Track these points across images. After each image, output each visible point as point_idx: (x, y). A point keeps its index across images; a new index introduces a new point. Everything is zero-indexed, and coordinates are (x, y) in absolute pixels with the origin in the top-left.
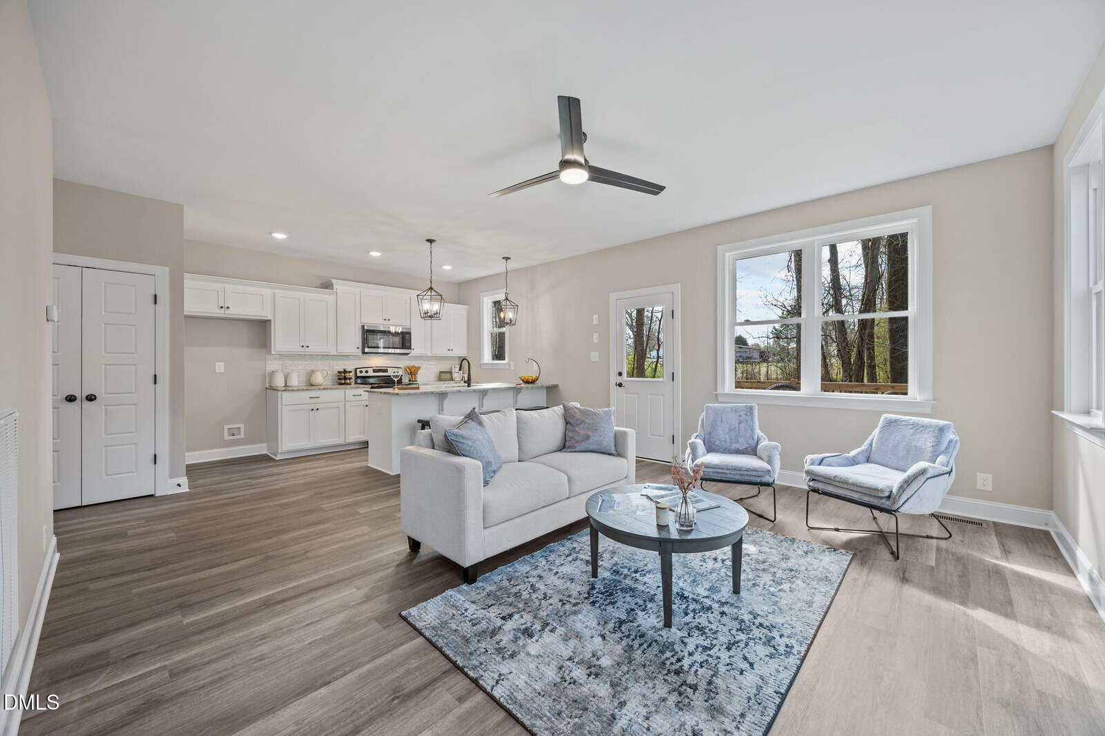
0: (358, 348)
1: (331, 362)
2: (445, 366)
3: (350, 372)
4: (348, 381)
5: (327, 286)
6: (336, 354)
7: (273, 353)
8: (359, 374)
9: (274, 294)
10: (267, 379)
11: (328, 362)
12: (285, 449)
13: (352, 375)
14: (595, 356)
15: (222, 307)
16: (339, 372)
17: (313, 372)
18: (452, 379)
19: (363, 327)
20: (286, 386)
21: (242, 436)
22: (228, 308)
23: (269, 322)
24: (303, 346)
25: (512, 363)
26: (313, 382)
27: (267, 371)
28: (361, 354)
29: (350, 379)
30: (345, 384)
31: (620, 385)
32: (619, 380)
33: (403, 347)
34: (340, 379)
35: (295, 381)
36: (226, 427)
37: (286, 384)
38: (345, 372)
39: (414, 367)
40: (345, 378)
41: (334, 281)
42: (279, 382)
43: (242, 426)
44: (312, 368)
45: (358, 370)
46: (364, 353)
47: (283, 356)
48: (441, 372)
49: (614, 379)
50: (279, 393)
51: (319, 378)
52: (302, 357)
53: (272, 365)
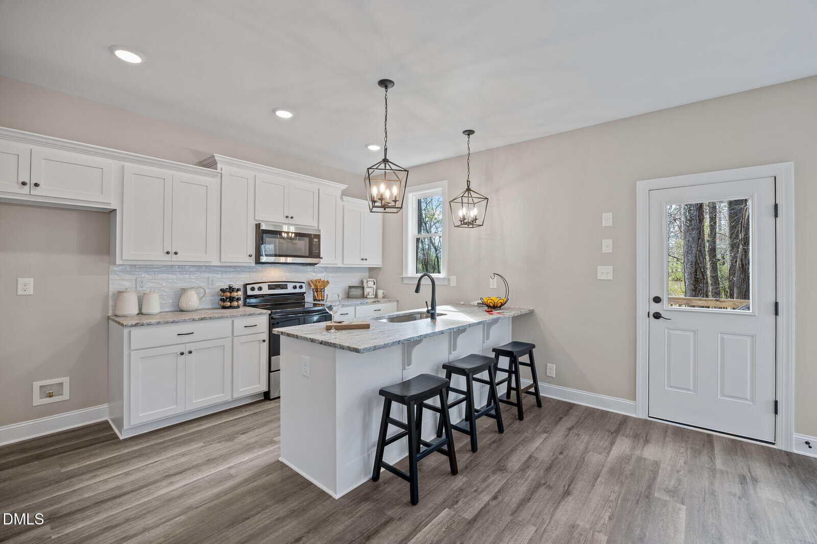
0: (250, 256)
1: (210, 275)
2: (354, 280)
3: (238, 290)
4: (235, 304)
5: (210, 163)
6: (218, 264)
7: (118, 261)
8: (250, 293)
9: (123, 166)
10: (111, 303)
11: (207, 275)
12: (135, 421)
13: (240, 293)
14: (605, 273)
15: (24, 184)
16: (223, 290)
17: (184, 290)
18: (363, 296)
19: (258, 226)
20: (140, 313)
21: (66, 396)
22: (36, 185)
23: (112, 214)
24: (168, 253)
25: (453, 279)
26: (184, 305)
27: (111, 290)
28: (253, 264)
29: (238, 299)
30: (230, 307)
31: (657, 316)
32: (656, 308)
33: (311, 255)
34: (223, 300)
35: (155, 306)
36: (37, 385)
37: (140, 309)
38: (231, 289)
39: (319, 281)
40: (231, 299)
41: (218, 157)
42: (130, 307)
43: (66, 380)
44: (185, 285)
45: (249, 287)
46: (258, 262)
47: (134, 268)
48: (350, 287)
49: (644, 306)
50: (126, 331)
51: (193, 300)
52: (170, 269)
53: (118, 281)
